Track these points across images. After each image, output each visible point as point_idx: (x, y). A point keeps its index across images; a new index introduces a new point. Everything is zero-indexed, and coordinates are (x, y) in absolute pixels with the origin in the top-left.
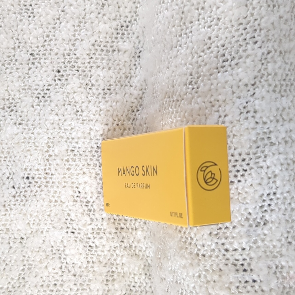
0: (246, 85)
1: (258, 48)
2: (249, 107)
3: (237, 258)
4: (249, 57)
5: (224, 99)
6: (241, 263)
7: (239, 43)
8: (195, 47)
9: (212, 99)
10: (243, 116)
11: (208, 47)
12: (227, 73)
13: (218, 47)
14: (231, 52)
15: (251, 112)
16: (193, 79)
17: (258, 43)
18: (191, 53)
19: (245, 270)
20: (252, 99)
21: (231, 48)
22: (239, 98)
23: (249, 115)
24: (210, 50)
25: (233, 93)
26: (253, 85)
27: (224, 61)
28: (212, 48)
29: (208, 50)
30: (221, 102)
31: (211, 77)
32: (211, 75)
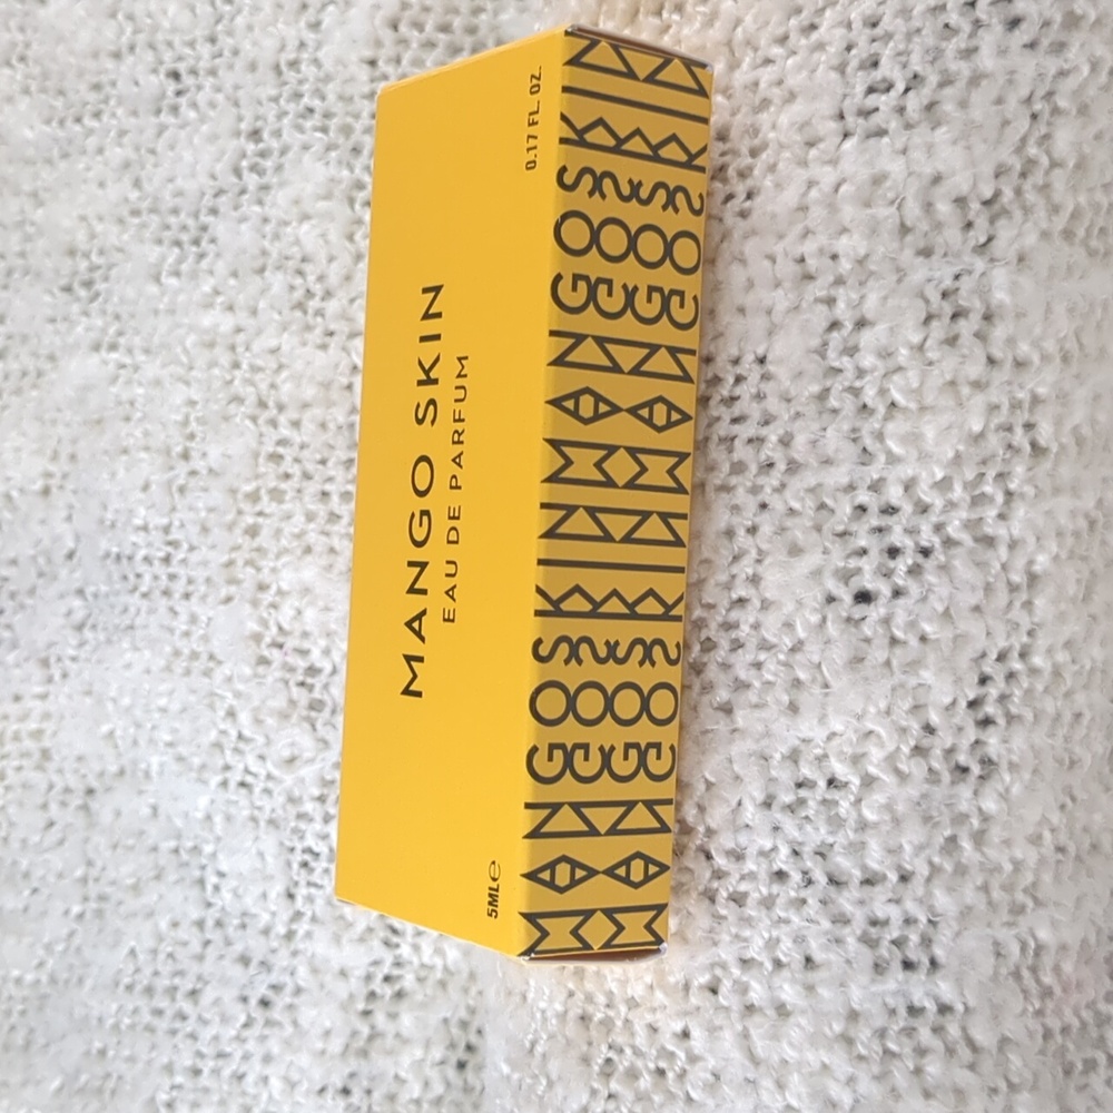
0: (961, 202)
1: (1025, 46)
2: (963, 292)
3: (880, 914)
4: (984, 83)
5: (862, 252)
6: (895, 934)
7: (943, 19)
8: (748, 19)
9: (809, 247)
10: (938, 330)
11: (806, 23)
12: (886, 140)
13: (849, 26)
14: (907, 53)
15: (971, 315)
16: (727, 158)
17: (1024, 26)
18: (729, 43)
19: (908, 965)
20: (980, 264)
21: (909, 36)
22: (926, 253)
23: (966, 327)
24: (815, 36)
25: (904, 229)
26: (987, 203)
27: (871, 90)
28: (822, 30)
29: (807, 37)
30: (845, 265)
31: (813, 152)
32: (810, 144)
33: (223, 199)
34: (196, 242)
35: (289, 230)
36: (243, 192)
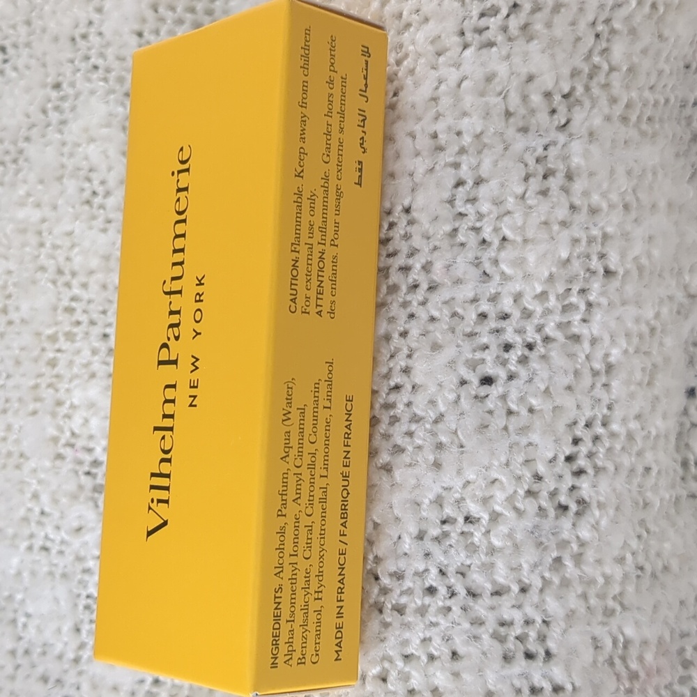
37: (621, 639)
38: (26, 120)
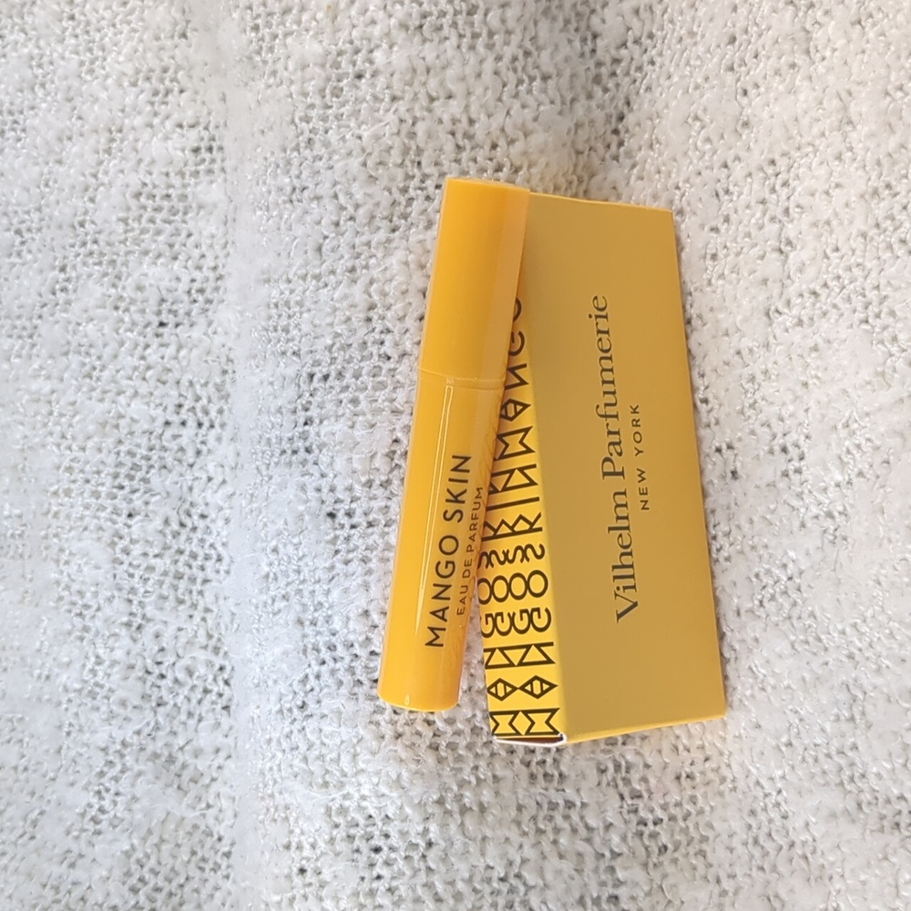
33: (45, 309)
34: (31, 336)
35: (81, 328)
36: (57, 304)
37: (623, 763)
38: (39, 299)
